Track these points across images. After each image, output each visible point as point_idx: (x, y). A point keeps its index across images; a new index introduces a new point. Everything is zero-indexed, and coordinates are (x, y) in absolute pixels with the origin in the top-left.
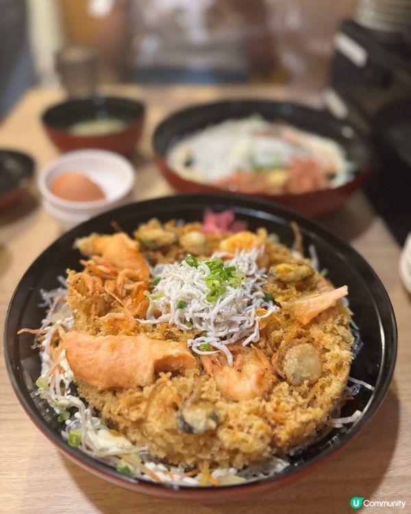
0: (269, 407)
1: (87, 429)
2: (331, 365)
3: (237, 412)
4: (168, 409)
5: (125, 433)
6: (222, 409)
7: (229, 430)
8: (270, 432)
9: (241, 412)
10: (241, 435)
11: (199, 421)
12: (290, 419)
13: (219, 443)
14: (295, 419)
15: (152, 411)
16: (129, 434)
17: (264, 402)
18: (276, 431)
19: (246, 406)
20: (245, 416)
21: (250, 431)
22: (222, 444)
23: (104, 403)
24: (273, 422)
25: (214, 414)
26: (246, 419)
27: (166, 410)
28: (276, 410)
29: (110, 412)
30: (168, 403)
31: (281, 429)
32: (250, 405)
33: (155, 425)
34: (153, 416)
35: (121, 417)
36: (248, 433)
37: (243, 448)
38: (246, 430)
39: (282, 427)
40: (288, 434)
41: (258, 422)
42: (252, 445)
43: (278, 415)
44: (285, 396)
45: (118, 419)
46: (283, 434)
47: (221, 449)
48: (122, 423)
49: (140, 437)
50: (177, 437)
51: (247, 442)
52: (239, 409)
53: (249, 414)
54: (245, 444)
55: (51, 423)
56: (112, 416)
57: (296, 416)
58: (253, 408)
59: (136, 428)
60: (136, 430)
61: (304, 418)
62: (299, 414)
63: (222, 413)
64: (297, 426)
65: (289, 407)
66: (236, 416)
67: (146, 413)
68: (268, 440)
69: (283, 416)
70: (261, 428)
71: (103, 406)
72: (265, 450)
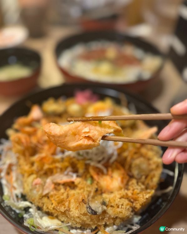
0: (130, 194)
1: (36, 218)
2: (153, 166)
3: (114, 198)
4: (81, 203)
5: (57, 217)
6: (107, 198)
7: (112, 208)
8: (131, 205)
9: (117, 198)
10: (119, 210)
11: (98, 208)
12: (141, 198)
13: (108, 216)
14: (143, 198)
15: (73, 206)
16: (60, 218)
17: (126, 191)
18: (134, 204)
19: (118, 194)
20: (119, 200)
21: (122, 207)
22: (110, 216)
23: (43, 204)
24: (132, 200)
25: (104, 202)
26: (119, 201)
27: (80, 204)
28: (132, 194)
29: (48, 208)
30: (80, 200)
31: (137, 203)
32: (120, 194)
33: (75, 212)
34: (73, 208)
35: (54, 210)
36: (121, 208)
37: (120, 216)
38: (120, 207)
39: (137, 202)
40: (140, 205)
41: (126, 202)
42: (124, 214)
43: (135, 196)
44: (135, 186)
45: (53, 211)
46: (138, 206)
47: (109, 219)
48: (55, 213)
49: (66, 218)
50: (87, 217)
51: (122, 213)
52: (115, 197)
53: (120, 198)
54: (121, 214)
55: (15, 218)
56: (49, 210)
57: (143, 196)
58: (122, 195)
59: (63, 215)
60: (64, 215)
61: (148, 196)
62: (144, 195)
63: (107, 201)
64: (145, 201)
65: (138, 191)
66: (114, 201)
67: (69, 207)
68: (131, 209)
69: (137, 197)
70: (128, 204)
71: (43, 205)
72: (131, 215)
